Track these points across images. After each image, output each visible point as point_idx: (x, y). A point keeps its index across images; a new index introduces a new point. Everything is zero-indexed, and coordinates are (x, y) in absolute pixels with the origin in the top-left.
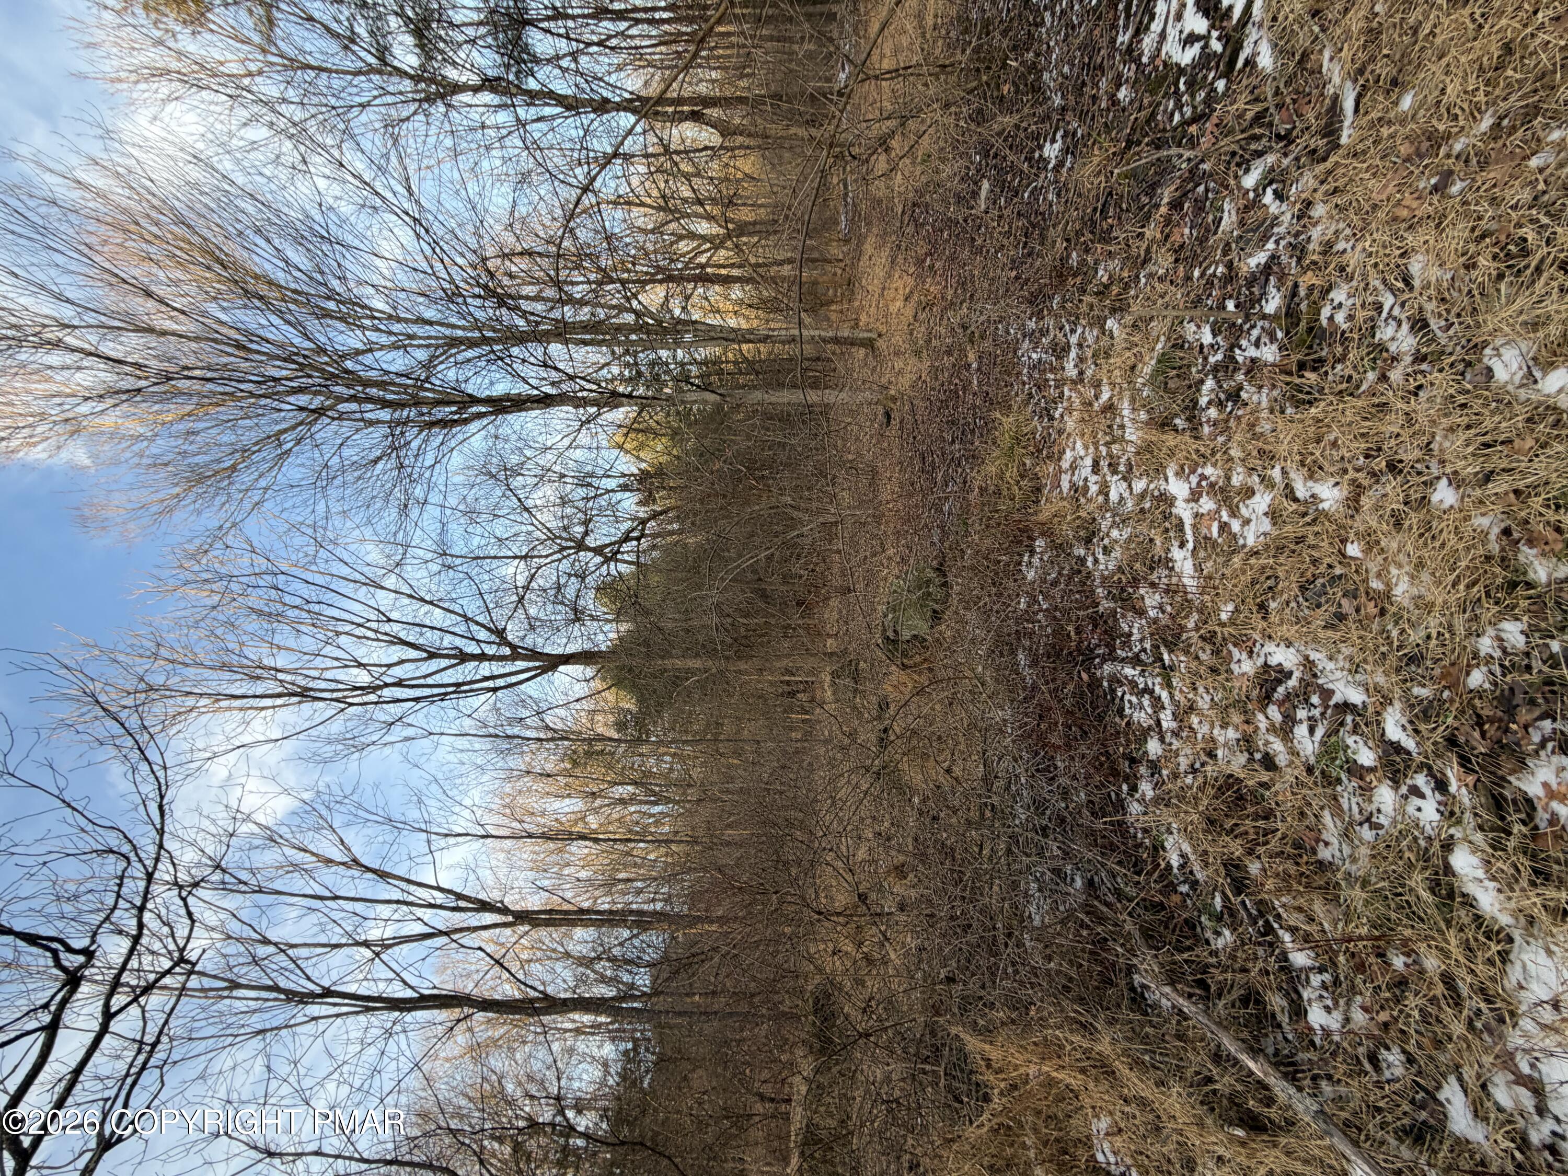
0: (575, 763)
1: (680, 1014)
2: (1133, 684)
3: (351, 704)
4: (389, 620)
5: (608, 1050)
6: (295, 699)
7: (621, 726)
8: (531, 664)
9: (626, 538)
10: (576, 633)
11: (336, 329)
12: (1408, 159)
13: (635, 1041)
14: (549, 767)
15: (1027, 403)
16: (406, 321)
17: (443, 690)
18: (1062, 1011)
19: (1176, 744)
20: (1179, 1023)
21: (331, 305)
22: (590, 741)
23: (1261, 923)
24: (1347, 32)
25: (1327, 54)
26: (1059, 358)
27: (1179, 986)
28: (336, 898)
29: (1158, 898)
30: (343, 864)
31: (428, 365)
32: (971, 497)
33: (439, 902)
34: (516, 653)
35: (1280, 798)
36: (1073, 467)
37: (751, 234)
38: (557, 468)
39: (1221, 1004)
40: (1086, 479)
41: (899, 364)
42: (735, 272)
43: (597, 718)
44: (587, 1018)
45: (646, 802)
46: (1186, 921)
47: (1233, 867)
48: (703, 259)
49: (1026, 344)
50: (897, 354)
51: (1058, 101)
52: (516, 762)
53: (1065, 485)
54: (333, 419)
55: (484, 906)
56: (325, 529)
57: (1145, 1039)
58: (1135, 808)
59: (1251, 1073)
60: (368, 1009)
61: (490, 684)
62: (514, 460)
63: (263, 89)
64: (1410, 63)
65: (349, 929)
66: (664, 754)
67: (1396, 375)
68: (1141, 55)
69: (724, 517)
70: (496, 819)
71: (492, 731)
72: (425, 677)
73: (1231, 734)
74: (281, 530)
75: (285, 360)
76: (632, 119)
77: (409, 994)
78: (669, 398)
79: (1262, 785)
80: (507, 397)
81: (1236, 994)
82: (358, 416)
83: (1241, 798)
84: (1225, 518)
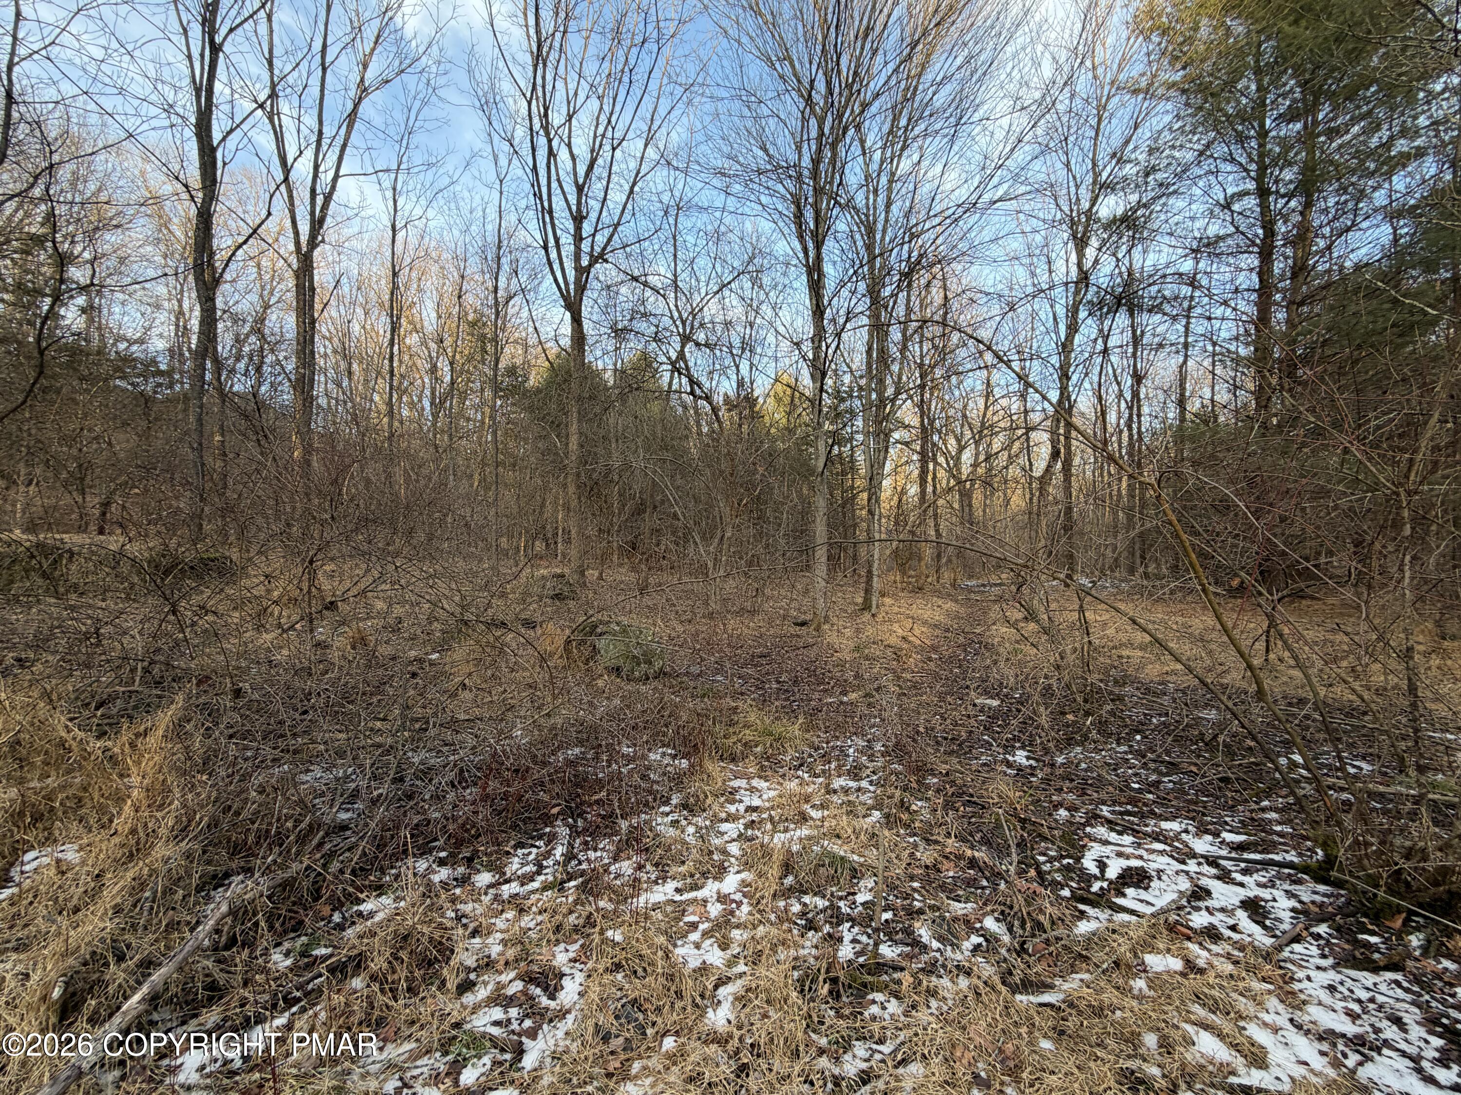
0: (473, 324)
1: (200, 420)
2: (548, 854)
3: (529, 103)
4: (614, 149)
5: (158, 345)
6: (535, 50)
7: (512, 371)
8: (572, 287)
9: (692, 382)
10: (603, 330)
11: (883, 123)
12: (1001, 1052)
13: (169, 373)
14: (469, 299)
15: (812, 746)
16: (890, 190)
17: (545, 196)
18: (202, 807)
19: (486, 899)
20: (189, 923)
21: (903, 122)
22: (495, 340)
23: (298, 994)
24: (1102, 991)
25: (1086, 976)
26: (849, 771)
27: (229, 920)
28: (324, 70)
29: (326, 894)
30: (362, 80)
31: (849, 206)
32: (728, 700)
33: (322, 176)
34: (582, 272)
35: (429, 1001)
36: (752, 790)
37: (961, 501)
38: (758, 321)
39: (209, 963)
40: (741, 801)
41: (848, 632)
42: (930, 489)
43: (519, 347)
44: (195, 324)
45: (433, 393)
46: (301, 923)
47: (358, 963)
48: (941, 460)
49: (862, 743)
50: (858, 631)
51: (1060, 760)
52: (473, 266)
53: (736, 783)
54: (803, 113)
55: (317, 224)
56: (702, 94)
57: (168, 891)
58: (422, 865)
59: (126, 998)
60: (198, 91)
61: (552, 242)
62: (766, 280)
63: (1082, 77)
64: (1076, 1043)
65: (290, 79)
66: (483, 413)
67: (824, 1062)
68: (1092, 826)
69: (713, 474)
70: (413, 241)
71: (505, 243)
72: (559, 180)
73: (495, 950)
74: (702, 52)
75: (856, 73)
76: (1054, 400)
77: (217, 136)
78: (820, 425)
79: (443, 983)
80: (821, 274)
81: (221, 978)
82: (805, 137)
83: (430, 964)
84: (702, 927)
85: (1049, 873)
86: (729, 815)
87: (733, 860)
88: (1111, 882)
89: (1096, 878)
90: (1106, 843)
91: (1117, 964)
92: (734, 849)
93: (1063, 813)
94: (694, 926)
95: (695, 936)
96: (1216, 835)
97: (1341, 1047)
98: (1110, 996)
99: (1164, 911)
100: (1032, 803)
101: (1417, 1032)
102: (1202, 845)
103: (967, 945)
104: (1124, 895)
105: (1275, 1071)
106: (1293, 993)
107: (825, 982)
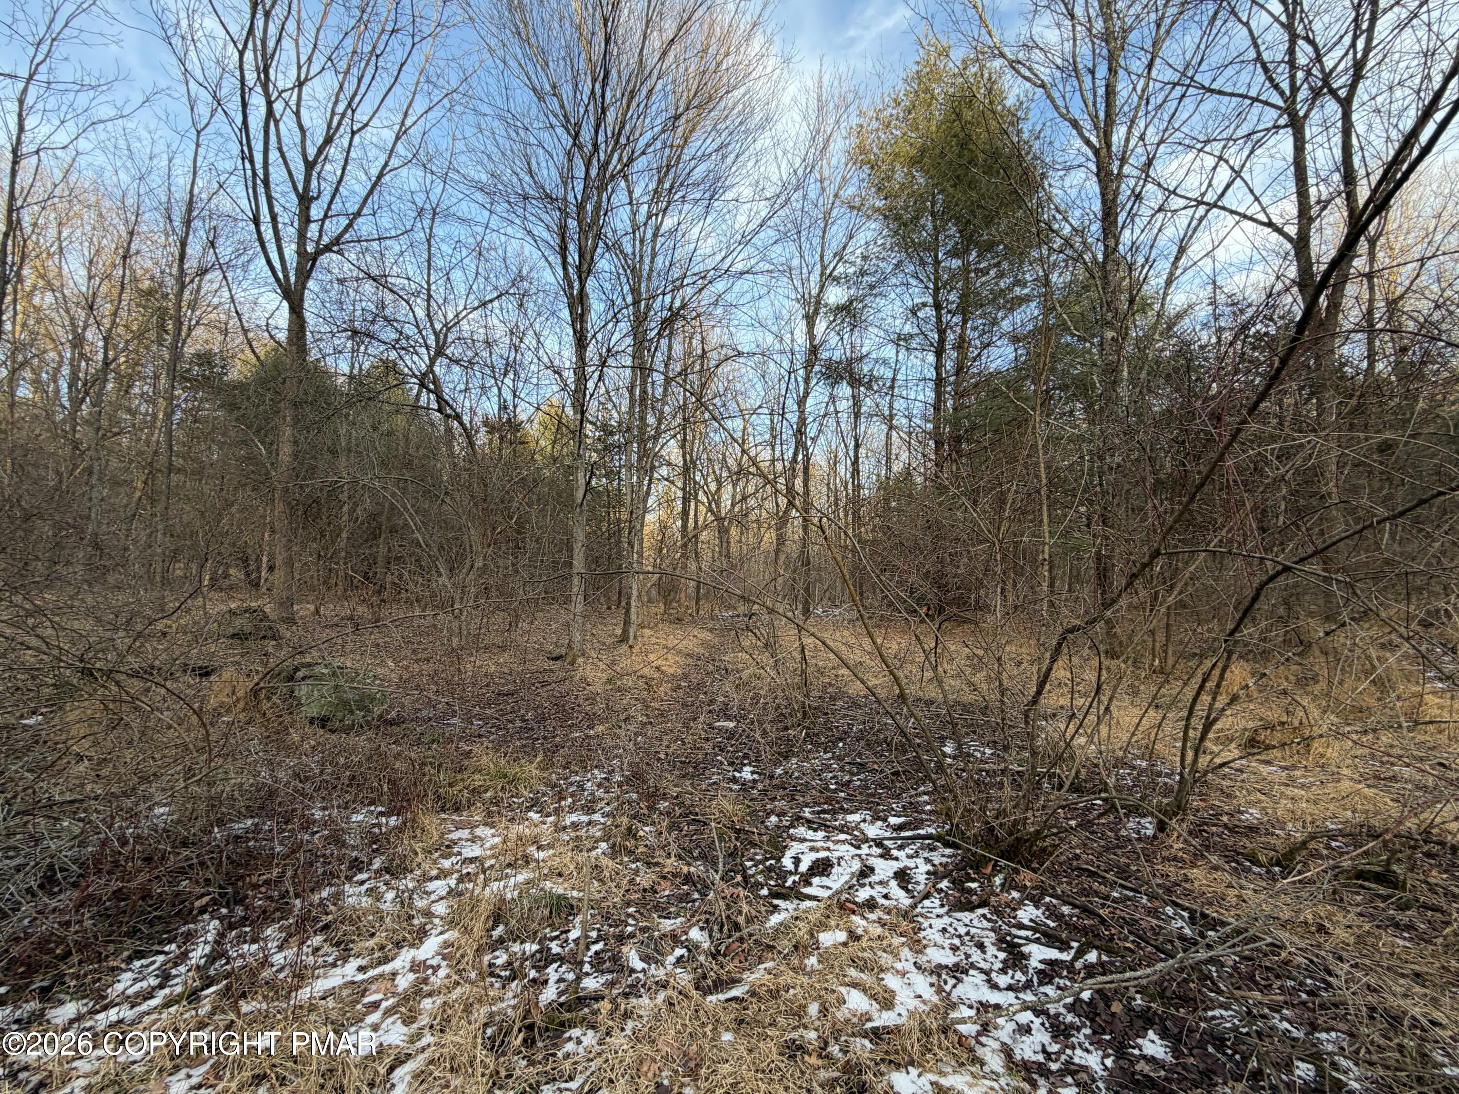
2: (181, 959)
4: (353, 133)
8: (292, 272)
12: (685, 1055)
15: (548, 784)
17: (259, 163)
22: (179, 318)
24: (780, 974)
25: (769, 964)
26: (583, 806)
32: (461, 744)
34: (307, 258)
36: (474, 839)
40: (459, 854)
41: (603, 665)
49: (601, 776)
50: (613, 663)
51: (778, 771)
53: (457, 835)
61: (266, 218)
68: (795, 827)
72: (280, 150)
84: (384, 1005)
85: (753, 876)
86: (441, 870)
87: (436, 921)
88: (802, 875)
89: (791, 873)
90: (803, 840)
91: (796, 947)
92: (440, 909)
93: (774, 819)
94: (375, 1005)
95: (374, 1018)
96: (885, 820)
97: (944, 976)
98: (788, 977)
99: (839, 892)
100: (749, 814)
101: (991, 950)
102: (873, 831)
103: (671, 959)
104: (810, 884)
105: (898, 1009)
106: (919, 941)
107: (520, 1031)
